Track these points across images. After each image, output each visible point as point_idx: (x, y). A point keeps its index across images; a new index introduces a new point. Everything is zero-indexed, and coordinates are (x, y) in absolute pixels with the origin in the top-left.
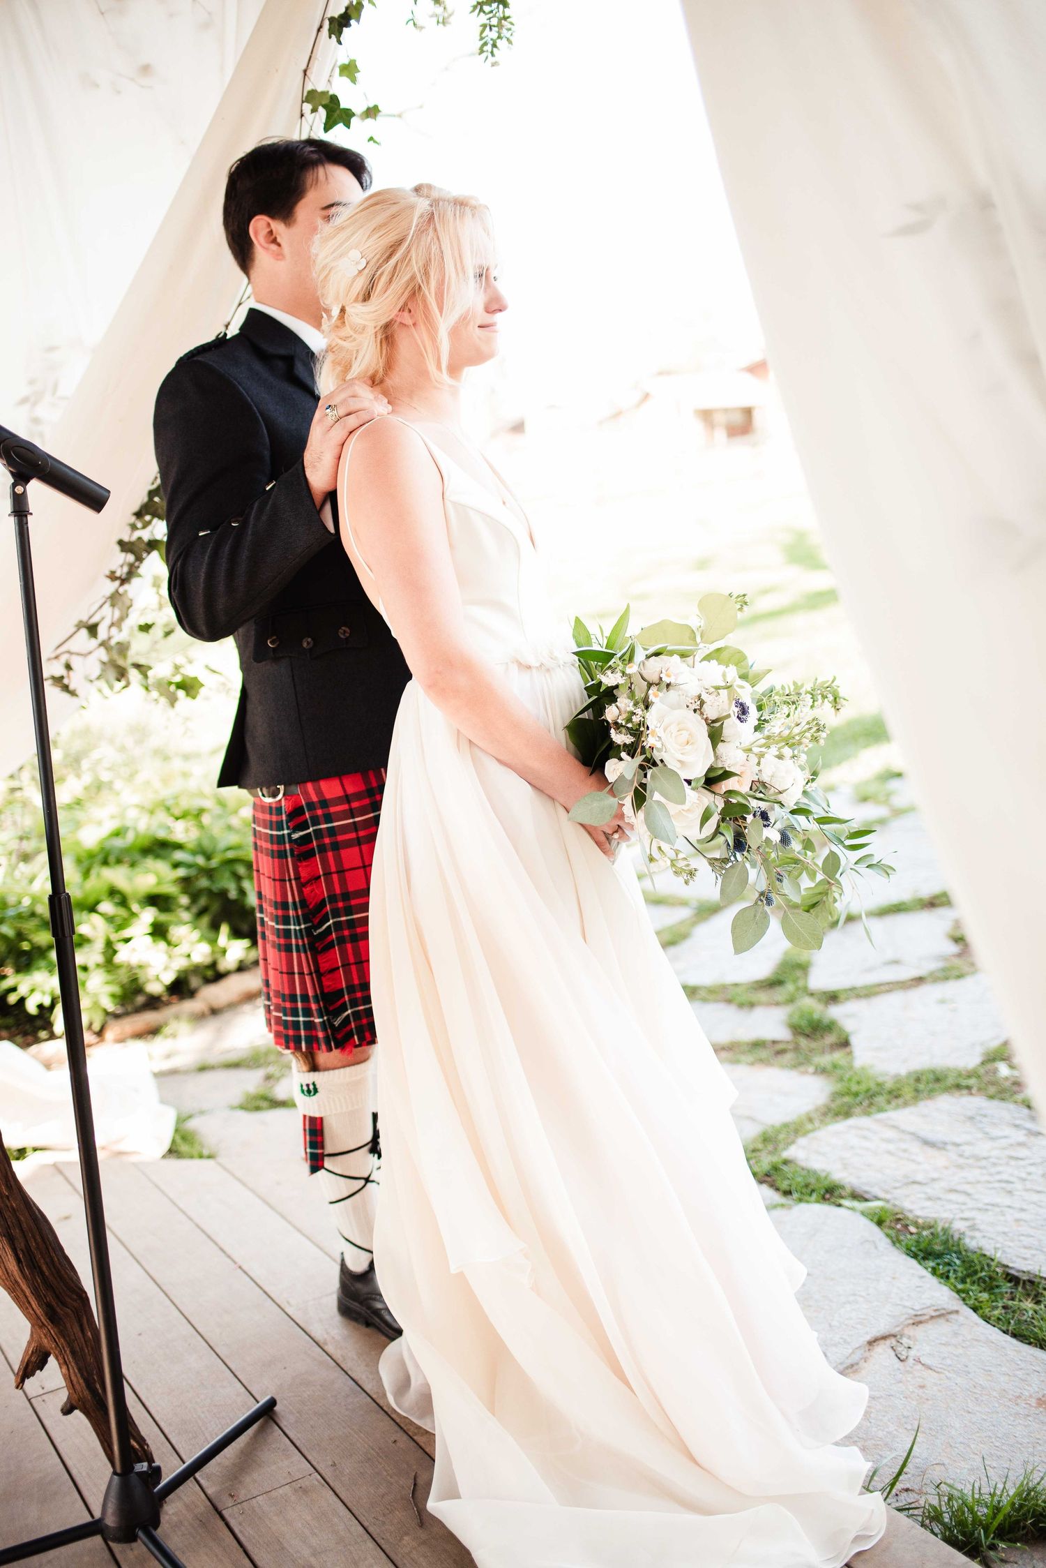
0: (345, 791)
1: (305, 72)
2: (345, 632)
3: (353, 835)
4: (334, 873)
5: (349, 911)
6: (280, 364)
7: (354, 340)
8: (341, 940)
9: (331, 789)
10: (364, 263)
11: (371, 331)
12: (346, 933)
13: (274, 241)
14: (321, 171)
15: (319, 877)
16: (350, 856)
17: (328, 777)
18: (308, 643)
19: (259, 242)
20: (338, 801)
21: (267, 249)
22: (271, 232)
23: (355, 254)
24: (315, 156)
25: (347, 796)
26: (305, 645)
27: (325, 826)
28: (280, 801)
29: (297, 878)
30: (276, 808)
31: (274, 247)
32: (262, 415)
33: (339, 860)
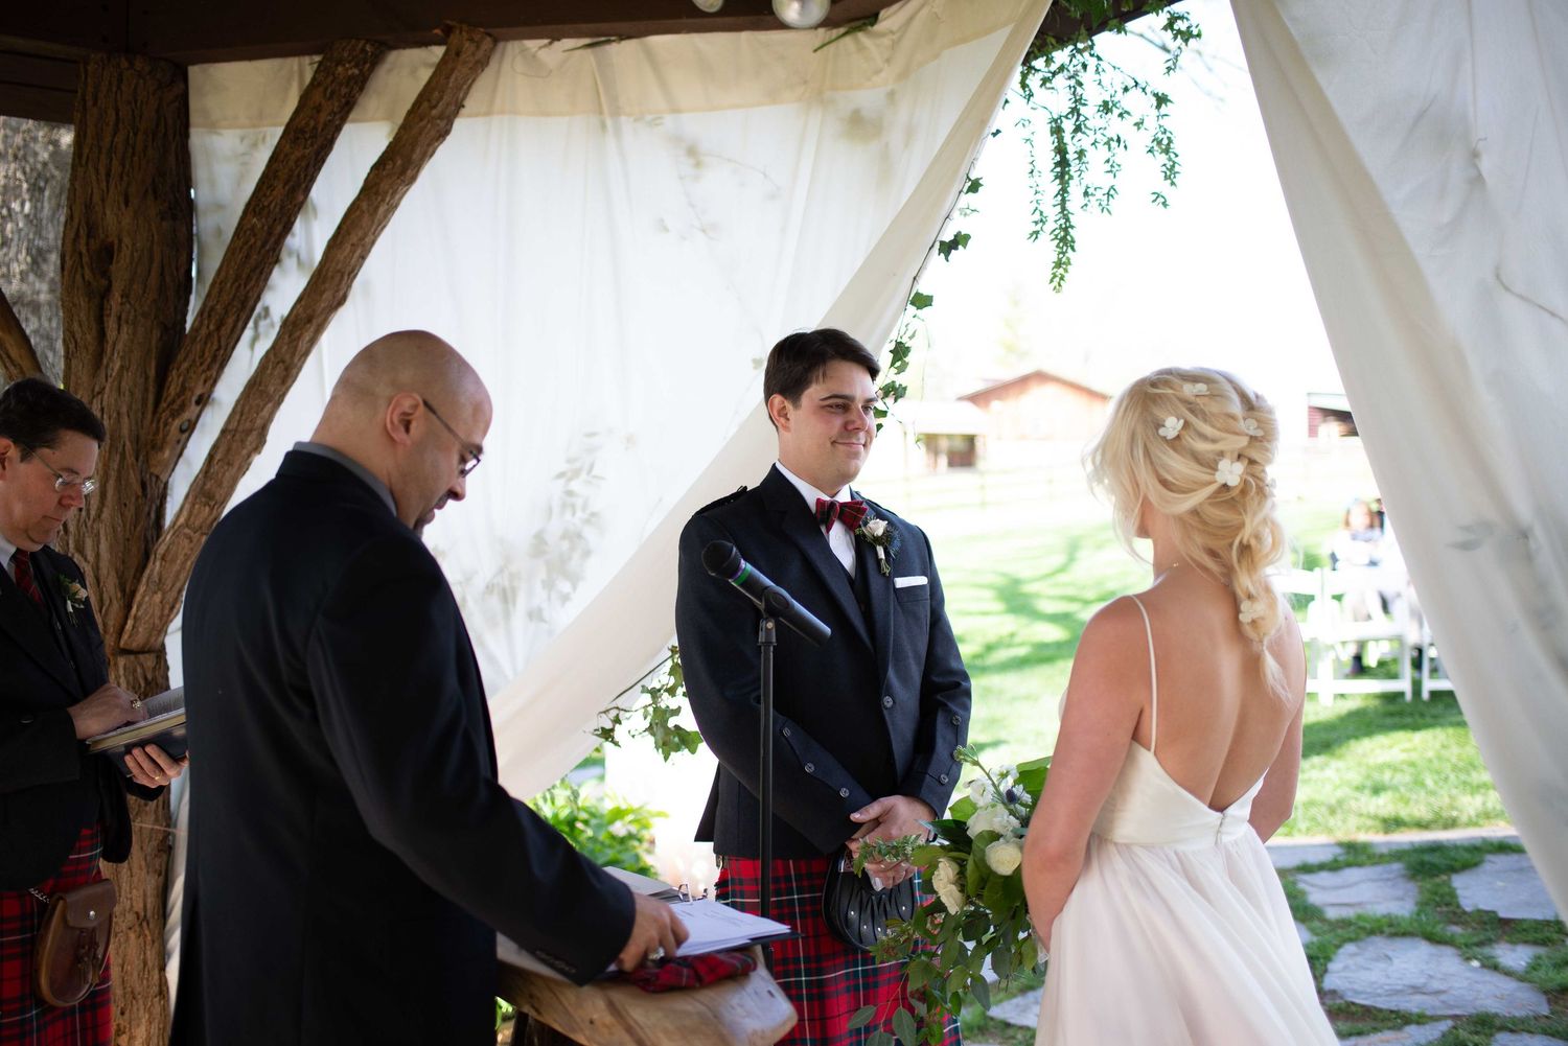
13: (785, 416)
22: (783, 408)
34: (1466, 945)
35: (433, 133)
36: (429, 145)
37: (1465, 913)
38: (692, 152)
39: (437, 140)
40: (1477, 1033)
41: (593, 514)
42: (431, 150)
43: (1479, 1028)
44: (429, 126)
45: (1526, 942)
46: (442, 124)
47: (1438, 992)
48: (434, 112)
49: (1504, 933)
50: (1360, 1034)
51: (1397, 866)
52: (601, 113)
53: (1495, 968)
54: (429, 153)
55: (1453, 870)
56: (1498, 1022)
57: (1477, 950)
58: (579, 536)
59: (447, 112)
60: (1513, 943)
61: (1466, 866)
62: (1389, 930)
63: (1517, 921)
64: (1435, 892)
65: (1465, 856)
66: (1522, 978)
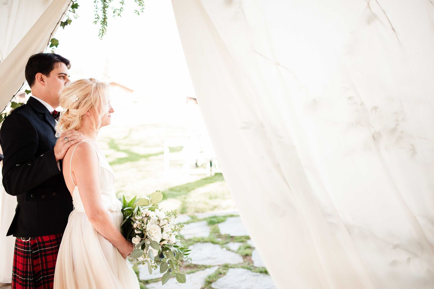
0: (50, 239)
1: (51, 34)
2: (55, 194)
3: (51, 252)
4: (44, 263)
5: (47, 274)
6: (41, 116)
7: (72, 118)
8: (44, 283)
9: (46, 238)
10: (77, 99)
11: (78, 117)
12: (46, 280)
13: (42, 80)
14: (59, 63)
15: (40, 264)
16: (50, 258)
17: (45, 235)
18: (44, 197)
19: (38, 80)
20: (47, 242)
21: (40, 82)
22: (42, 78)
23: (75, 96)
24: (58, 60)
25: (50, 240)
26: (43, 197)
27: (43, 249)
28: (29, 241)
29: (33, 264)
30: (27, 243)
31: (42, 82)
32: (37, 131)
33: (46, 259)
34: (223, 244)
37: (222, 235)
40: (224, 269)
43: (225, 268)
45: (237, 242)
47: (214, 258)
49: (232, 240)
50: (193, 272)
51: (205, 222)
53: (229, 250)
55: (219, 222)
56: (230, 266)
57: (225, 245)
60: (234, 242)
61: (222, 221)
62: (202, 241)
63: (235, 236)
64: (214, 229)
65: (222, 219)
66: (236, 252)
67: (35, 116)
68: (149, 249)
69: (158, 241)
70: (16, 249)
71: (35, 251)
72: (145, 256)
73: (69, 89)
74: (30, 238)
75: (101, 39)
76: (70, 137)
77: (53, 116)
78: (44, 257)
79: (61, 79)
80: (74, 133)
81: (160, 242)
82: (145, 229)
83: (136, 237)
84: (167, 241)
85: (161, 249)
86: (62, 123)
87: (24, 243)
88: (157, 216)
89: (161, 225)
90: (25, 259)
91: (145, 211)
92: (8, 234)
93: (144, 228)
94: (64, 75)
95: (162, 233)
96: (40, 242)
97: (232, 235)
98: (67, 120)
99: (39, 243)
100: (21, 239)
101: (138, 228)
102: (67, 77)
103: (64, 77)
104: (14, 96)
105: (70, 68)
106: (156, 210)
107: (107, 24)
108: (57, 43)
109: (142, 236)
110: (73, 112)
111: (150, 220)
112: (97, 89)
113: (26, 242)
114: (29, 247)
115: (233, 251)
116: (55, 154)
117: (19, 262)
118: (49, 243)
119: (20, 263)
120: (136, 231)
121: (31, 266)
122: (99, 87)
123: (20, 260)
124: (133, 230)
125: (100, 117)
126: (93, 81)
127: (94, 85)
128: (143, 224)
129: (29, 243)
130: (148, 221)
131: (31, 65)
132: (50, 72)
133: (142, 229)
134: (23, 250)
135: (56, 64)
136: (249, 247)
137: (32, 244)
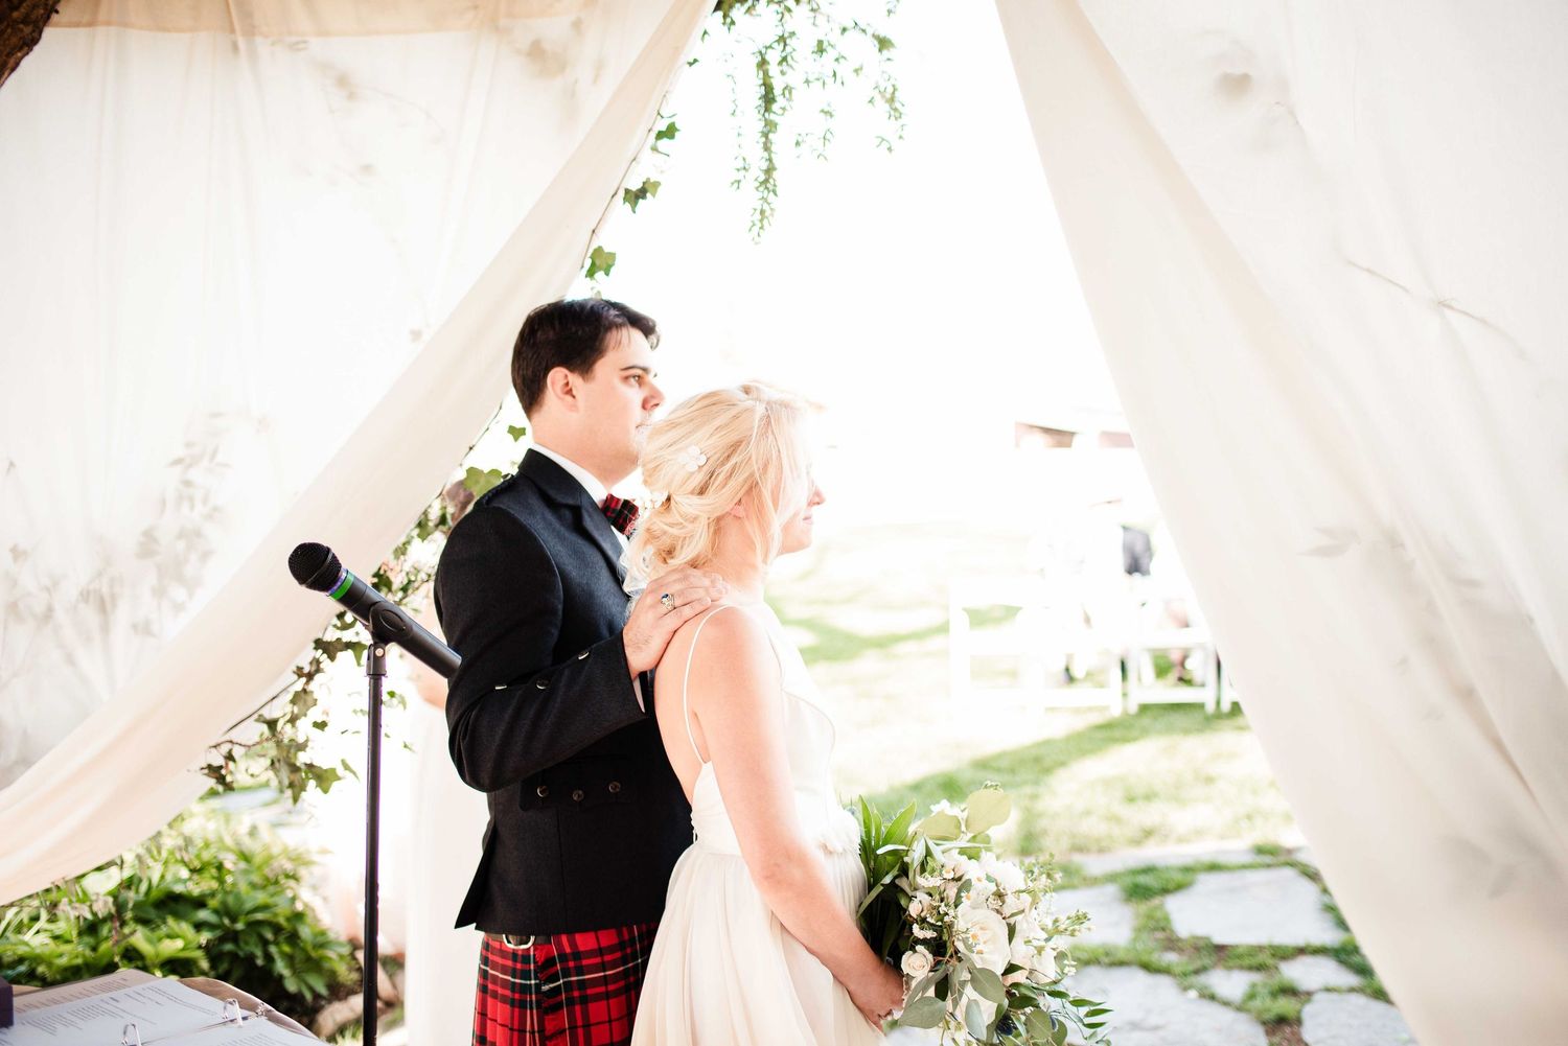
0: (599, 943)
1: (594, 231)
2: (616, 786)
3: (603, 989)
4: (580, 1027)
6: (567, 514)
7: (684, 527)
9: (585, 941)
10: (703, 460)
11: (703, 521)
13: (569, 392)
14: (623, 331)
15: (565, 1030)
16: (598, 1010)
17: (584, 930)
18: (579, 796)
19: (554, 392)
20: (590, 953)
21: (562, 401)
22: (567, 384)
24: (619, 320)
25: (600, 949)
26: (575, 797)
27: (576, 978)
28: (529, 949)
29: (542, 1030)
30: (523, 956)
31: (568, 398)
32: (559, 569)
33: (586, 1015)
34: (1185, 975)
35: (14, 40)
36: (9, 55)
37: (1179, 940)
38: (342, 81)
39: (20, 49)
41: (216, 509)
42: (12, 61)
44: (9, 30)
45: (1241, 968)
46: (27, 30)
47: (1156, 1028)
48: (15, 14)
49: (1219, 960)
51: (1112, 890)
52: (233, 31)
53: (1212, 998)
54: (10, 66)
55: (1165, 891)
57: (1194, 979)
58: (198, 534)
59: (33, 17)
60: (1229, 968)
61: (1180, 887)
62: (1106, 960)
63: (1231, 946)
64: (1150, 917)
65: (1178, 877)
66: (1240, 1008)
67: (550, 516)
68: (964, 1000)
69: (999, 971)
70: (484, 974)
71: (552, 985)
72: (947, 1023)
73: (672, 425)
74: (532, 938)
75: (756, 243)
76: (682, 593)
77: (606, 515)
78: (577, 1008)
79: (631, 386)
80: (692, 579)
81: (1003, 975)
82: (951, 926)
83: (915, 951)
84: (1026, 973)
85: (1006, 1002)
86: (646, 543)
87: (511, 956)
88: (989, 879)
89: (1007, 911)
90: (517, 1010)
91: (949, 858)
92: (461, 922)
93: (946, 919)
94: (639, 372)
95: (1010, 940)
96: (566, 955)
97: (1218, 939)
98: (665, 533)
99: (563, 957)
100: (501, 942)
101: (924, 920)
102: (650, 378)
103: (639, 377)
104: (471, 448)
105: (657, 344)
106: (985, 856)
107: (777, 189)
108: (610, 263)
109: (938, 947)
110: (687, 504)
111: (968, 891)
112: (769, 423)
113: (520, 953)
114: (530, 970)
115: (1226, 1004)
116: (629, 652)
117: (496, 1021)
118: (596, 957)
119: (502, 1025)
120: (916, 928)
121: (537, 1035)
122: (775, 415)
123: (500, 1011)
124: (906, 924)
125: (776, 522)
126: (754, 394)
127: (760, 410)
128: (943, 904)
129: (529, 956)
130: (962, 894)
131: (532, 341)
132: (594, 362)
133: (939, 923)
134: (509, 978)
135: (613, 337)
136: (1289, 991)
137: (541, 959)
